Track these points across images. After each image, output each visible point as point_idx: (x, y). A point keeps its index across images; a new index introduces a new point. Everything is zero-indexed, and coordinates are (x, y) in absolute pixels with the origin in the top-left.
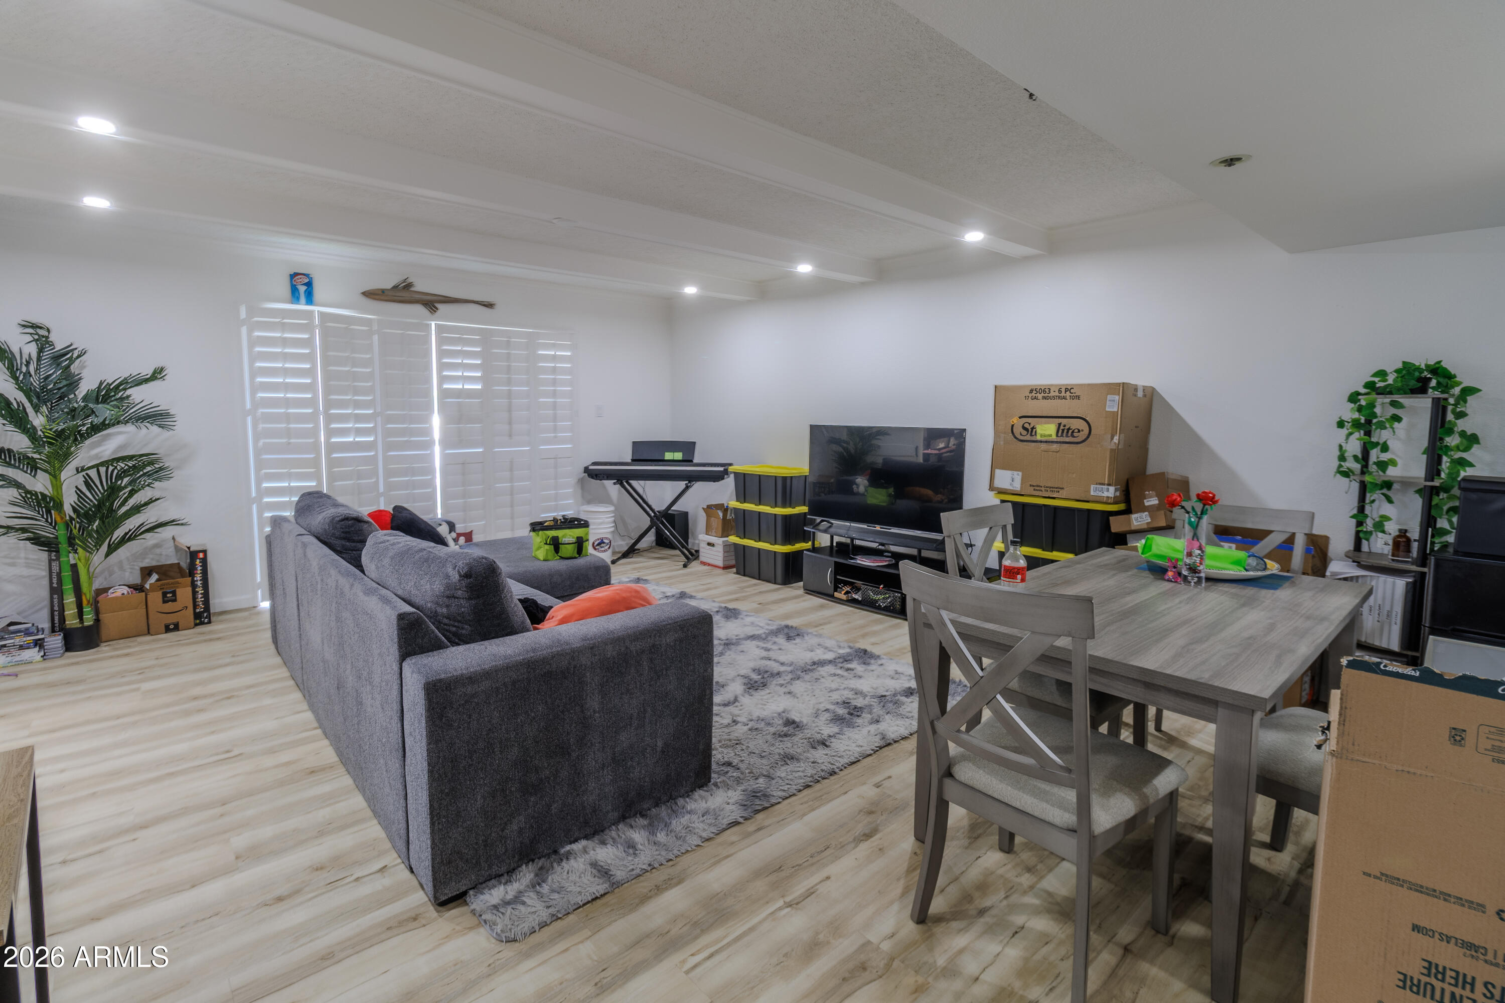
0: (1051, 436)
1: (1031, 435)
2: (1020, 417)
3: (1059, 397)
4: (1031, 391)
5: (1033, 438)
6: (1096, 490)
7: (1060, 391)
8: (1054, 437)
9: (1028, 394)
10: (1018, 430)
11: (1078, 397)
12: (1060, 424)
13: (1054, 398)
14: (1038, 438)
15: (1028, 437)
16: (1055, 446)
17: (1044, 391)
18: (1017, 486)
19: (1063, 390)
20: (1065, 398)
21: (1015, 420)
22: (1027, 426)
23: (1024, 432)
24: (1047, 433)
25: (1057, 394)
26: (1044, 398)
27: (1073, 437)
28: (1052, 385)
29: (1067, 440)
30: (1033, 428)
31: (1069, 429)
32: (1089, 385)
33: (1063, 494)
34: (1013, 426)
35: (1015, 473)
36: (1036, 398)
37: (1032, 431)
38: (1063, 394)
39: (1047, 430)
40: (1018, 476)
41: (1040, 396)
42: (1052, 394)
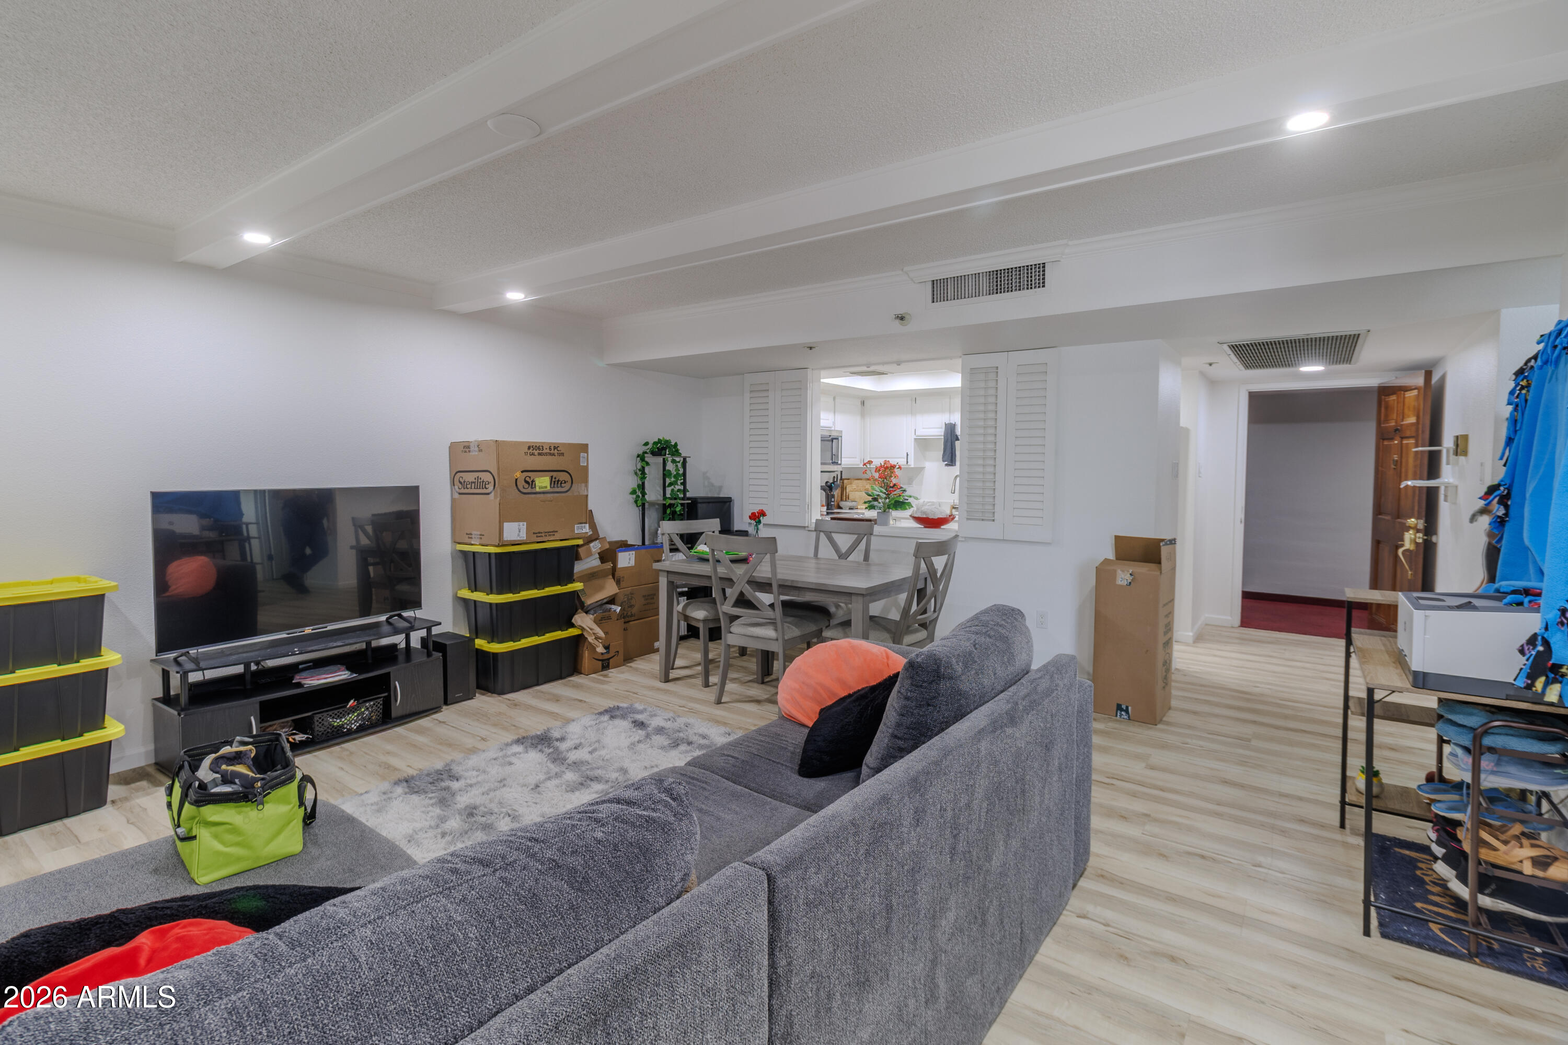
0: (546, 487)
1: (532, 488)
2: (522, 472)
3: (551, 454)
4: (529, 448)
5: (533, 491)
6: (578, 528)
7: (550, 449)
8: (549, 488)
9: (527, 450)
10: (521, 484)
11: (563, 454)
12: (552, 477)
13: (546, 454)
14: (537, 489)
15: (529, 490)
16: (549, 495)
17: (539, 448)
18: (523, 536)
19: (552, 448)
20: (554, 455)
21: (518, 474)
22: (528, 479)
23: (526, 486)
24: (544, 485)
25: (548, 451)
26: (540, 454)
27: (562, 487)
28: (544, 443)
29: (557, 490)
30: (533, 481)
31: (558, 481)
32: (569, 444)
33: (557, 536)
34: (516, 480)
35: (521, 523)
36: (533, 454)
37: (531, 484)
38: (552, 452)
39: (543, 482)
40: (523, 526)
41: (536, 452)
42: (545, 451)
